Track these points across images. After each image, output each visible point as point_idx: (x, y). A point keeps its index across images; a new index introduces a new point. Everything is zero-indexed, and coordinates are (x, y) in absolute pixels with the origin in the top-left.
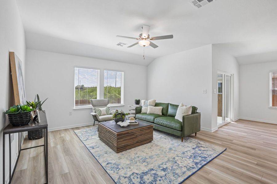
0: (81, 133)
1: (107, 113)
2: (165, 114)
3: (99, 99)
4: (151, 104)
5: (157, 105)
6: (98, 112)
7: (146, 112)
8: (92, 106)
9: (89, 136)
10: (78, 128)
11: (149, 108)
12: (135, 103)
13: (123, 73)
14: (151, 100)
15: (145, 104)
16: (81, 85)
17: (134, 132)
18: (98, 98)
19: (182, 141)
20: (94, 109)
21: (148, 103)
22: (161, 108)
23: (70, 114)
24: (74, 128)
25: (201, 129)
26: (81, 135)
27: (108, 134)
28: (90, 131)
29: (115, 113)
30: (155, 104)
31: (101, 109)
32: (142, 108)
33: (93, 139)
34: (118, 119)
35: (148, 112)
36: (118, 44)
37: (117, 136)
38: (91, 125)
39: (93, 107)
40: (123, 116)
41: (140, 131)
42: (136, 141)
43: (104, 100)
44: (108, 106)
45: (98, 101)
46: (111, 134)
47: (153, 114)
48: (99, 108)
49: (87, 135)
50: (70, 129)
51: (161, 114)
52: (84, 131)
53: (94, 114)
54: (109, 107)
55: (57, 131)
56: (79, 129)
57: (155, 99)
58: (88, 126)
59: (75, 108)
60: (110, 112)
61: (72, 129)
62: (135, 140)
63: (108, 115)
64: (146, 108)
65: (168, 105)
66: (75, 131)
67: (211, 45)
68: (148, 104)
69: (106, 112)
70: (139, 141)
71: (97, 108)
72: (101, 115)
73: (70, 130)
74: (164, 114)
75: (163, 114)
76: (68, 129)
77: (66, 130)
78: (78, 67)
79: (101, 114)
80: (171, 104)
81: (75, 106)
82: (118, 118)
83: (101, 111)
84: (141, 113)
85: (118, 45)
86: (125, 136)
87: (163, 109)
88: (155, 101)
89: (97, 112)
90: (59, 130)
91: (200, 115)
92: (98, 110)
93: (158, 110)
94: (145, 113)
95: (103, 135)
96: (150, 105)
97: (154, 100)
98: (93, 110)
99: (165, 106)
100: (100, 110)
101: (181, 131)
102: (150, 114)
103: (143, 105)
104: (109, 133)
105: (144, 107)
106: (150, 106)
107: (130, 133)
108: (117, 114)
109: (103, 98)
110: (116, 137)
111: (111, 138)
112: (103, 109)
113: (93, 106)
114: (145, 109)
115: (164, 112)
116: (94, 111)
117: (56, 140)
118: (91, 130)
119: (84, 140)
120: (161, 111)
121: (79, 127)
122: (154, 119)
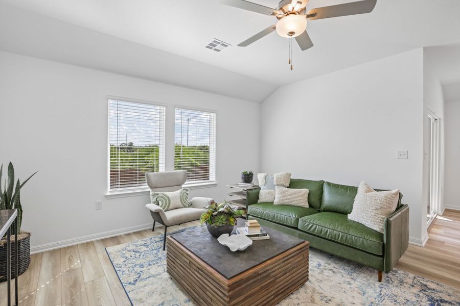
0: (123, 256)
1: (182, 203)
2: (315, 206)
3: (164, 171)
4: (282, 182)
5: (293, 184)
6: (162, 201)
7: (270, 201)
8: (148, 186)
9: (142, 266)
10: (115, 240)
11: (277, 192)
12: (240, 180)
13: (215, 115)
14: (280, 173)
15: (266, 183)
16: (128, 142)
17: (269, 270)
18: (162, 169)
19: (380, 280)
20: (154, 195)
21: (275, 180)
22: (305, 191)
23: (99, 206)
24: (107, 239)
25: (409, 242)
26: (121, 263)
27: (196, 273)
28: (145, 248)
29: (208, 210)
30: (289, 183)
31: (170, 194)
32: (261, 191)
33: (154, 276)
34: (219, 227)
35: (276, 202)
36: (210, 44)
37: (229, 291)
38: (145, 231)
39: (150, 190)
40: (232, 220)
41: (283, 262)
42: (274, 292)
43: (175, 173)
44: (183, 186)
45: (163, 175)
46: (208, 278)
47: (287, 205)
48: (165, 193)
49: (138, 262)
50: (98, 241)
51: (307, 206)
52: (131, 247)
53: (154, 207)
54: (187, 190)
55: (65, 248)
56: (119, 243)
57: (289, 172)
58: (139, 233)
59: (109, 194)
60: (189, 201)
61: (104, 241)
62: (272, 289)
63: (185, 207)
64: (271, 190)
65: (321, 184)
66: (110, 249)
67: (422, 48)
68: (275, 183)
69: (181, 201)
70: (280, 292)
71: (160, 193)
72: (170, 208)
73: (97, 245)
74: (313, 205)
75: (310, 206)
76: (92, 242)
77: (88, 245)
78: (116, 99)
79: (169, 206)
80: (329, 184)
81: (109, 187)
82: (218, 224)
83: (169, 200)
84: (259, 201)
85: (211, 46)
86: (249, 285)
87: (309, 193)
88: (290, 175)
89: (160, 203)
90: (72, 247)
91: (408, 210)
92: (162, 197)
93: (300, 197)
94: (270, 204)
95: (182, 273)
96: (278, 185)
97: (287, 174)
98: (151, 196)
99: (314, 188)
100: (168, 198)
101: (382, 256)
102: (282, 205)
103: (263, 184)
104: (200, 271)
105: (264, 189)
106: (281, 188)
107: (260, 274)
108: (216, 215)
109: (174, 168)
110: (226, 293)
111: (206, 289)
112: (174, 195)
113: (151, 187)
114: (269, 193)
115: (315, 200)
116: (154, 200)
117: (55, 280)
118: (147, 246)
119: (130, 283)
120: (306, 199)
121: (120, 236)
122: (297, 220)
